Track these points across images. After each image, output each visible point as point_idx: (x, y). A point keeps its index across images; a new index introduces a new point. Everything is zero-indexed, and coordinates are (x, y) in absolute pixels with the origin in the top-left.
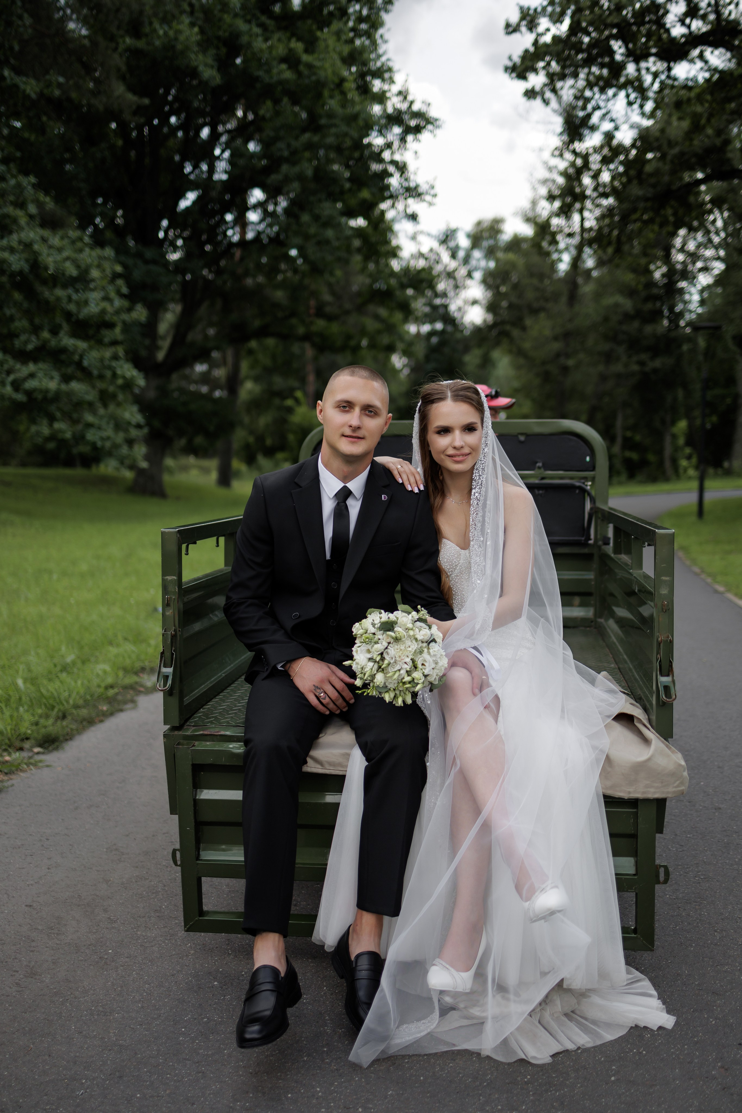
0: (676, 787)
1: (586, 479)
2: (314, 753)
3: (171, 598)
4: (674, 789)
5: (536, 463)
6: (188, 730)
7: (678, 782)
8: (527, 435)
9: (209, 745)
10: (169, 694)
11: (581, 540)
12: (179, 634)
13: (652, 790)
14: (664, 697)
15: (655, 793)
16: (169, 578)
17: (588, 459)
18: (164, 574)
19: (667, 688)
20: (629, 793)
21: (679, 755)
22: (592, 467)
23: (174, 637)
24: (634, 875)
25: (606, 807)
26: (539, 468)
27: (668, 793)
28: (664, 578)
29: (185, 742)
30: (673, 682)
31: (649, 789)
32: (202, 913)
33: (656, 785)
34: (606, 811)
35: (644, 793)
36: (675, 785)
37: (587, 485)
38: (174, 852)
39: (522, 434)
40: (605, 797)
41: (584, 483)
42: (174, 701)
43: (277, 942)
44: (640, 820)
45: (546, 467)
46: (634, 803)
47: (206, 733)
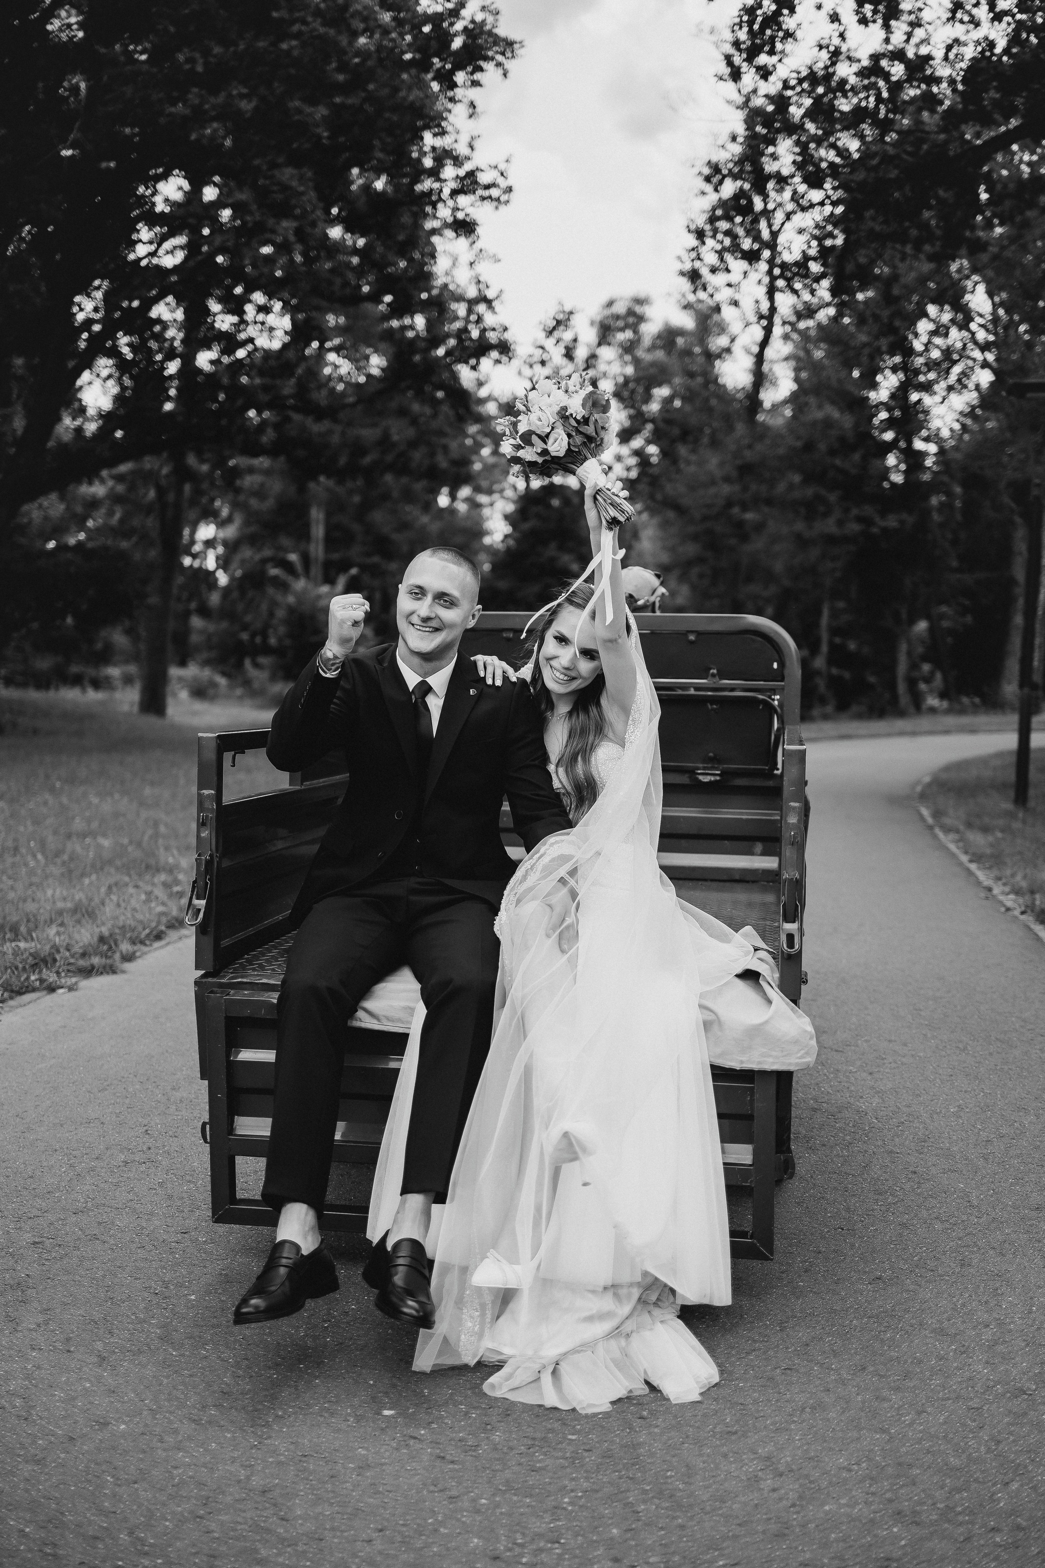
0: (800, 1058)
1: (774, 691)
2: (368, 1004)
3: (207, 816)
4: (797, 1061)
5: (710, 669)
6: (224, 976)
7: (803, 1052)
8: (698, 633)
9: (245, 995)
10: (202, 930)
11: (765, 769)
12: (216, 860)
13: (771, 1060)
14: (785, 946)
15: (773, 1063)
16: (206, 792)
17: (775, 665)
18: (201, 787)
19: (790, 937)
20: (742, 1062)
21: (807, 1020)
22: (780, 676)
23: (209, 863)
24: (750, 1165)
25: (714, 1081)
26: (713, 675)
27: (790, 1064)
28: (792, 804)
29: (219, 990)
30: (801, 930)
31: (765, 1059)
32: (233, 1199)
33: (774, 1053)
34: (714, 1085)
35: (759, 1063)
36: (799, 1055)
37: (774, 700)
38: (204, 1125)
39: (692, 632)
40: (713, 1067)
41: (770, 697)
42: (209, 940)
43: (303, 1216)
44: (757, 1096)
45: (722, 675)
46: (748, 1075)
47: (245, 980)
